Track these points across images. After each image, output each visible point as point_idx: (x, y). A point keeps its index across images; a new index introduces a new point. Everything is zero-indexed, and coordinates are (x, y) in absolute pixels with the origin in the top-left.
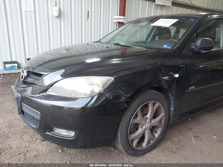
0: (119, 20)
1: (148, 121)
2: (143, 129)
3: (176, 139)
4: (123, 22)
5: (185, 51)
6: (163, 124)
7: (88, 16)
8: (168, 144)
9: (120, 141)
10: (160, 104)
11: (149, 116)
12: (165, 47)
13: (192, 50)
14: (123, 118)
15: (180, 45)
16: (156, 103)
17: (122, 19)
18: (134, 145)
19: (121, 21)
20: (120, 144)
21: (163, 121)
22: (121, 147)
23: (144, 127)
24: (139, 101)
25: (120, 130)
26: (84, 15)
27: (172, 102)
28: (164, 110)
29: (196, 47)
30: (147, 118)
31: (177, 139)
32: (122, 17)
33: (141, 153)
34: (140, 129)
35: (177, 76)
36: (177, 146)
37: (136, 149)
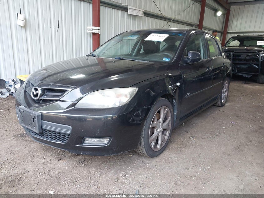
0: (94, 31)
1: (161, 124)
2: (158, 132)
3: (178, 141)
4: (98, 33)
5: (181, 63)
6: (170, 127)
7: (58, 26)
8: (174, 145)
9: (143, 144)
10: (168, 109)
11: (161, 120)
12: (165, 60)
13: (186, 62)
14: (145, 123)
15: (177, 58)
16: (166, 109)
17: (97, 30)
18: (153, 146)
19: (96, 32)
20: (143, 146)
21: (170, 125)
22: (144, 149)
23: (158, 130)
24: (155, 107)
25: (143, 133)
26: (54, 24)
27: (176, 106)
28: (170, 114)
29: (188, 59)
30: (160, 122)
31: (180, 141)
32: (97, 28)
33: (158, 154)
34: (155, 132)
35: (178, 84)
36: (182, 145)
37: (154, 150)
